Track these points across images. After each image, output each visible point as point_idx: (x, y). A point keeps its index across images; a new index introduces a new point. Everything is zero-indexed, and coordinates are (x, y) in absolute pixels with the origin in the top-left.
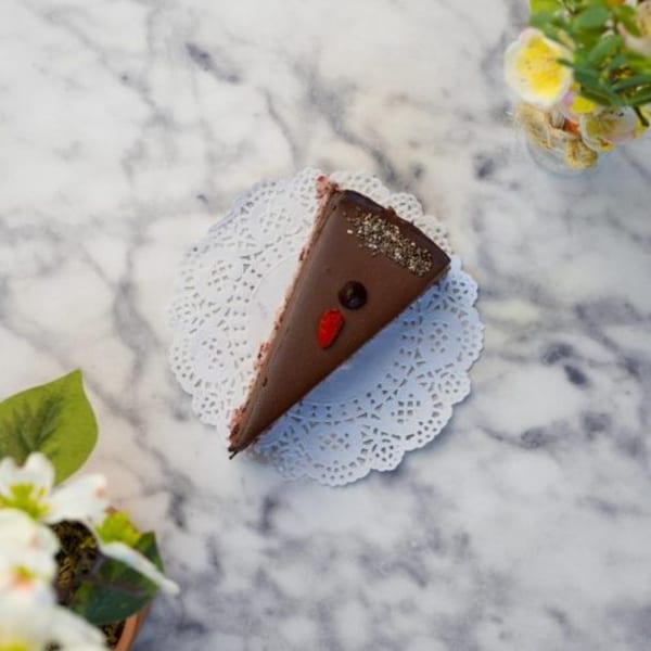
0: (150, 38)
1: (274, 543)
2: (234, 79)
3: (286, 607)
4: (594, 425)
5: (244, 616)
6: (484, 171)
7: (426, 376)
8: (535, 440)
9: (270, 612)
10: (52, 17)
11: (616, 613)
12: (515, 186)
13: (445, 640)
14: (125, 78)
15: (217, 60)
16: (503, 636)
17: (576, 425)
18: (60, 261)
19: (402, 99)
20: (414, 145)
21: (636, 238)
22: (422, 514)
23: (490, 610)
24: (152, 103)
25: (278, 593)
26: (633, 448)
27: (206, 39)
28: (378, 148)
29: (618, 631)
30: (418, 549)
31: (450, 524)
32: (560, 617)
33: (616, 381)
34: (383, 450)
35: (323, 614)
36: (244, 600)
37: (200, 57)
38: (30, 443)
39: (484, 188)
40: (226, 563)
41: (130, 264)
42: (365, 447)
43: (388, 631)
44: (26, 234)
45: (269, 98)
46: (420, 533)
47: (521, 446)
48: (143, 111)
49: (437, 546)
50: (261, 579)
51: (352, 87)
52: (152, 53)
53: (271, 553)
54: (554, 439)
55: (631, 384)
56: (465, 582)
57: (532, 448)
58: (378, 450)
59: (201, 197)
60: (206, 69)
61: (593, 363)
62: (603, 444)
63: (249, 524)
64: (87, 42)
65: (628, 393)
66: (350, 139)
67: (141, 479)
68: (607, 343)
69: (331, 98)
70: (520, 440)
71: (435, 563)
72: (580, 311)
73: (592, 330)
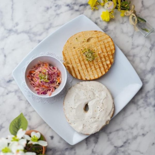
0: (3, 87)
14: (7, 94)
27: (7, 79)
37: (10, 81)
38: (18, 127)
48: (14, 93)
52: (5, 88)
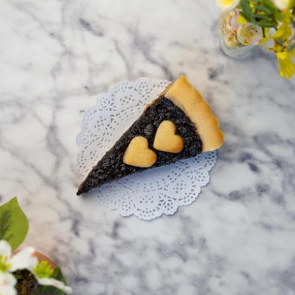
0: (63, 17)
1: (119, 242)
2: (101, 35)
3: (123, 271)
4: (262, 189)
5: (105, 275)
6: (213, 76)
7: (190, 173)
8: (235, 196)
9: (116, 273)
10: (19, 7)
11: (271, 273)
12: (226, 83)
13: (195, 286)
14: (52, 34)
15: (93, 26)
16: (221, 284)
17: (254, 189)
18: (23, 116)
19: (176, 43)
20: (181, 64)
21: (280, 106)
22: (185, 229)
23: (215, 272)
24: (64, 46)
25: (120, 264)
26: (279, 200)
27: (88, 17)
28: (165, 66)
29: (273, 281)
30: (183, 245)
31: (197, 234)
32: (247, 275)
33: (271, 169)
34: (168, 205)
35: (141, 274)
36: (105, 268)
37: (86, 25)
39: (213, 83)
40: (97, 251)
41: (54, 118)
42: (160, 203)
43: (170, 282)
44: (8, 104)
45: (116, 43)
46: (184, 238)
47: (229, 199)
48: (60, 49)
49: (191, 244)
50: (113, 258)
51: (154, 38)
52: (64, 22)
53: (117, 247)
54: (244, 196)
55: (278, 171)
56: (204, 260)
57: (234, 199)
58: (166, 204)
59: (86, 87)
60: (88, 30)
61: (261, 162)
62: (266, 198)
63: (107, 234)
64: (35, 18)
65: (277, 175)
66: (153, 62)
67: (59, 214)
68: (267, 153)
69: (144, 43)
70: (229, 196)
71: (191, 251)
72: (256, 138)
73: (261, 147)
